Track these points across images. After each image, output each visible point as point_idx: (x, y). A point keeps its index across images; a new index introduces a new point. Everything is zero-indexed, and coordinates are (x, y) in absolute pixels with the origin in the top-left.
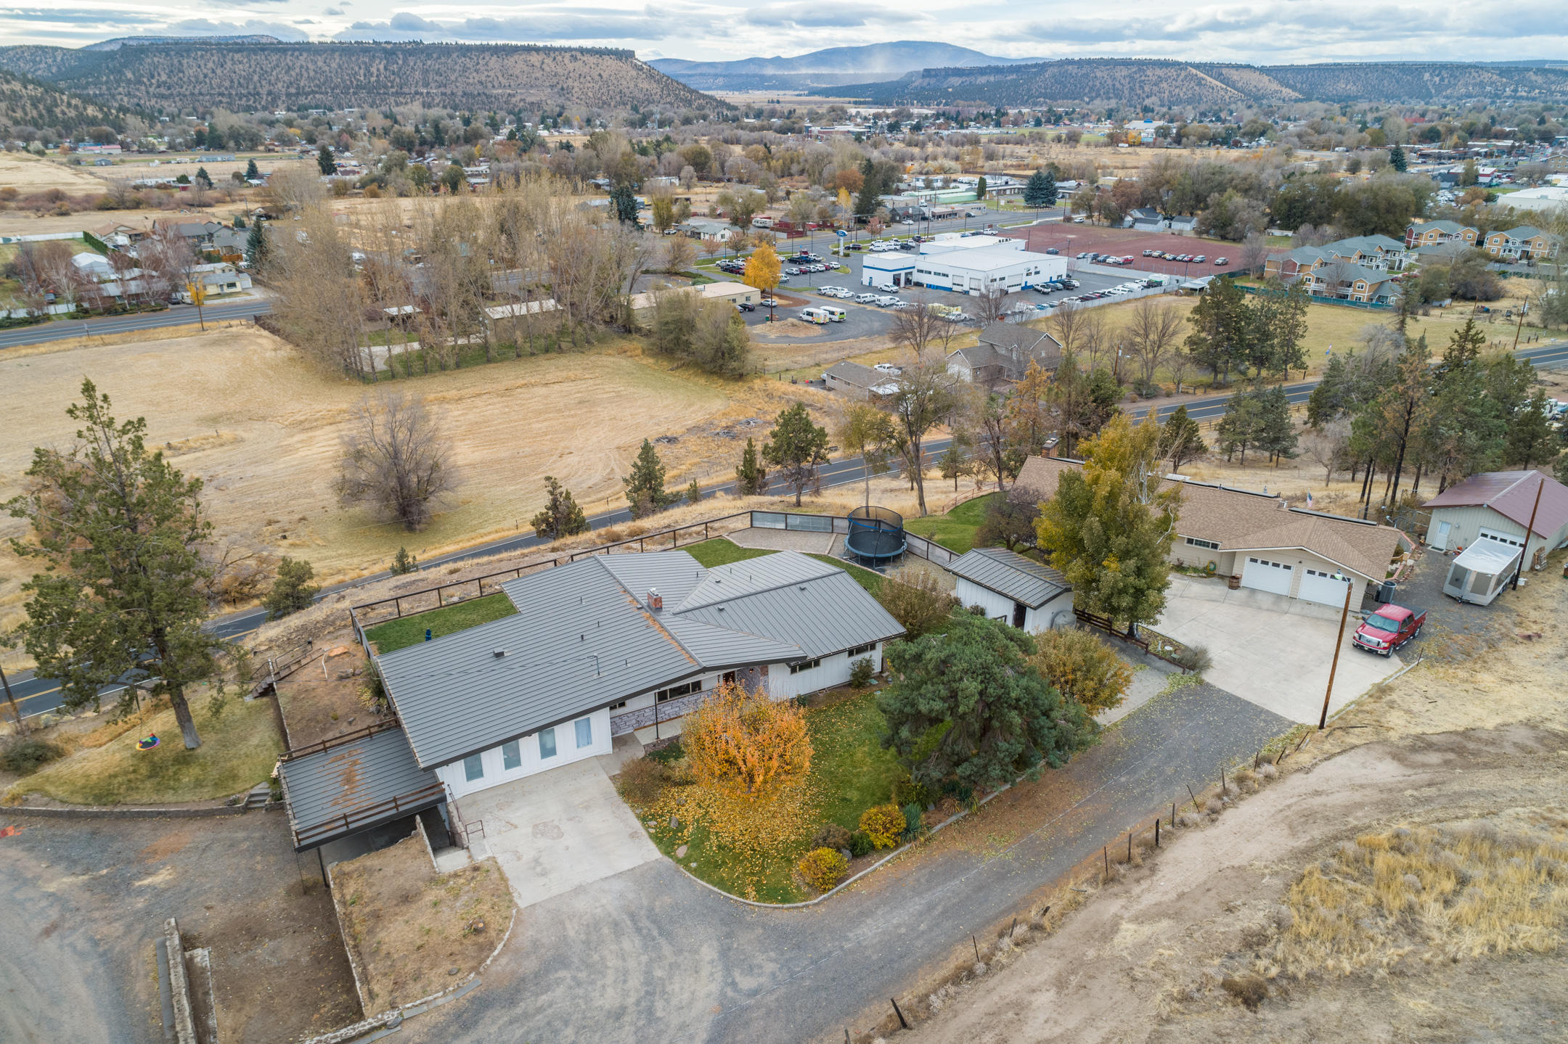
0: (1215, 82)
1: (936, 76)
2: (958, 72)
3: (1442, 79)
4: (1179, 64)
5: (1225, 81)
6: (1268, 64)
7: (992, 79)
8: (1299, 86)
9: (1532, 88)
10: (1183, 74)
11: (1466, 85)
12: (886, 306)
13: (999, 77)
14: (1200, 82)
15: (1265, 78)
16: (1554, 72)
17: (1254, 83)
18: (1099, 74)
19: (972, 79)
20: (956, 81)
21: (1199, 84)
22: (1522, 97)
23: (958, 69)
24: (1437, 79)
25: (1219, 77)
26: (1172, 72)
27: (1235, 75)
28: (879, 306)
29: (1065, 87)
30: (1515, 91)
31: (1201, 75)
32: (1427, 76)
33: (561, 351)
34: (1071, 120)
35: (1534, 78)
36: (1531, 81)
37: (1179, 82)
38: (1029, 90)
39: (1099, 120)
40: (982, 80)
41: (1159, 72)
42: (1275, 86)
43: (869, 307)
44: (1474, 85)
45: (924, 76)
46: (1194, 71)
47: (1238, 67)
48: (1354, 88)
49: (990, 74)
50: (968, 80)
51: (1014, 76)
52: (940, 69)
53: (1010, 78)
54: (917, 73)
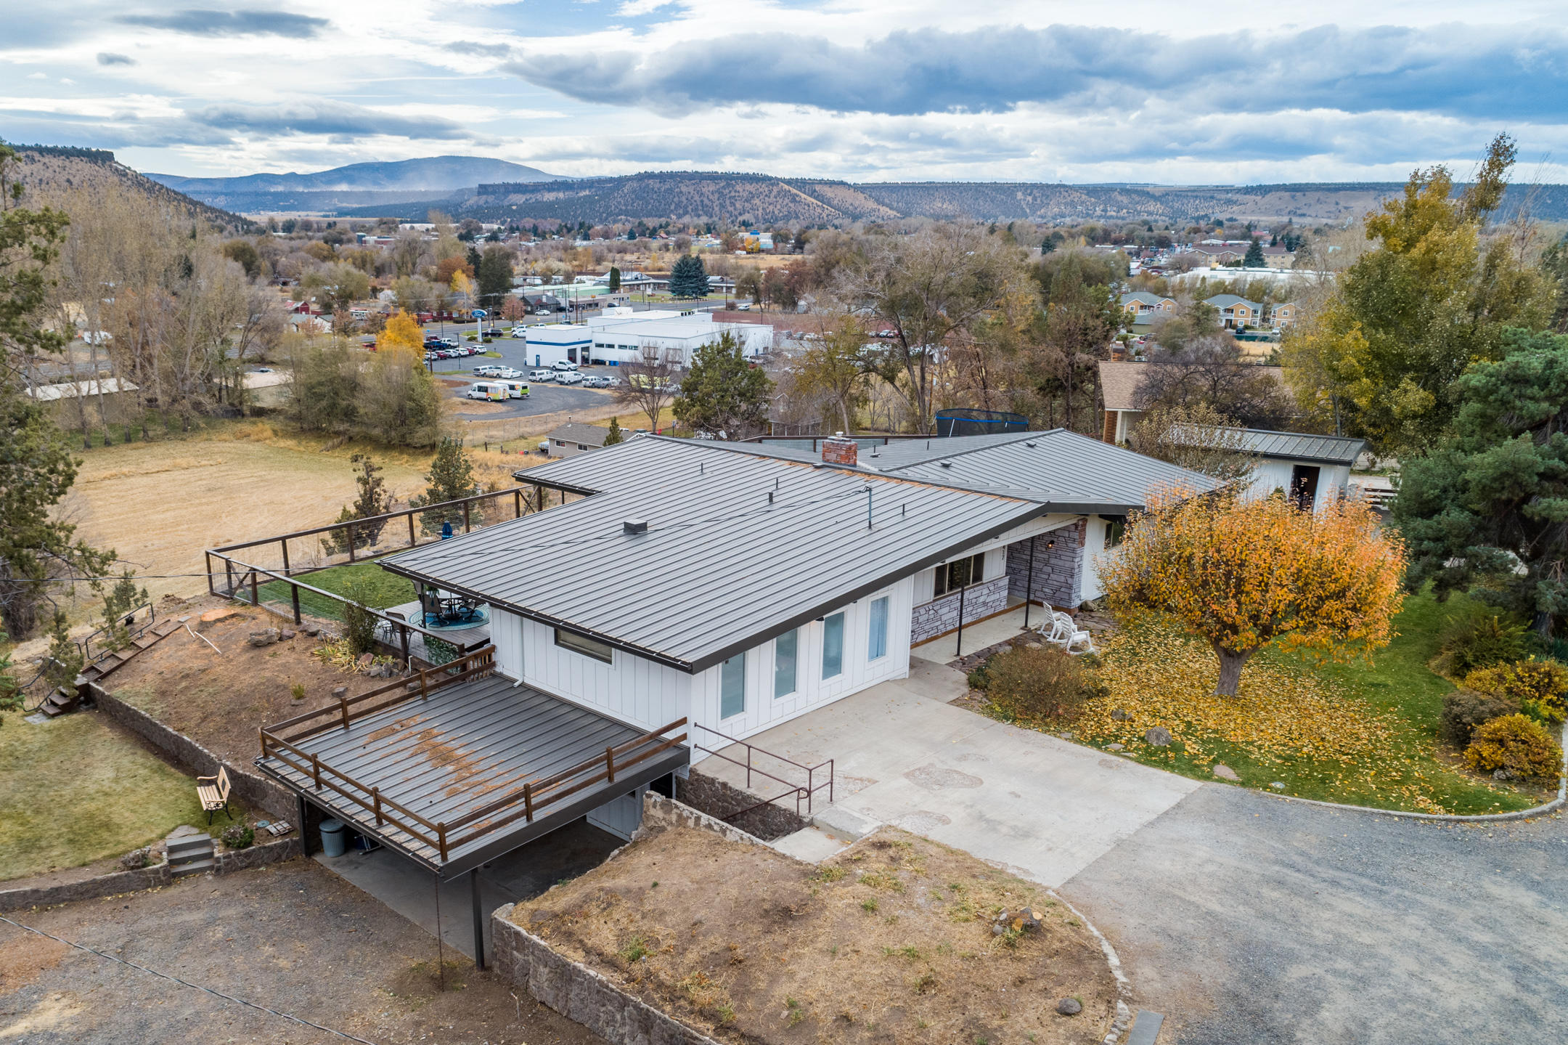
0: (810, 199)
1: (494, 193)
2: (520, 189)
3: (1035, 199)
4: (770, 179)
5: (819, 197)
6: (860, 182)
7: (561, 195)
8: (895, 205)
9: (1120, 209)
10: (775, 189)
11: (1058, 204)
12: (570, 383)
13: (570, 194)
14: (794, 199)
15: (861, 196)
16: (1136, 192)
17: (850, 201)
18: (684, 189)
19: (539, 196)
20: (519, 199)
21: (794, 200)
22: (1112, 217)
23: (520, 185)
24: (1030, 198)
25: (813, 193)
26: (764, 188)
27: (829, 192)
28: (562, 383)
29: (648, 203)
30: (1105, 210)
31: (794, 191)
32: (1020, 195)
33: (149, 440)
34: (668, 233)
35: (1119, 198)
36: (1117, 202)
37: (772, 199)
38: (608, 207)
39: (698, 234)
40: (549, 197)
41: (749, 187)
42: (871, 204)
43: (550, 385)
44: (1066, 204)
45: (479, 193)
46: (786, 187)
47: (831, 183)
48: (950, 207)
49: (558, 190)
50: (533, 198)
51: (587, 192)
52: (498, 186)
53: (582, 194)
54: (470, 190)
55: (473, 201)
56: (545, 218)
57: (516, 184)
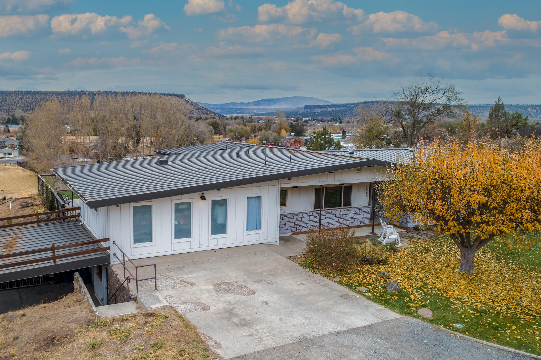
1: (310, 108)
2: (319, 107)
7: (334, 109)
13: (337, 108)
19: (326, 109)
20: (319, 110)
38: (351, 113)
40: (330, 109)
45: (305, 108)
49: (333, 107)
50: (324, 110)
51: (344, 108)
52: (312, 106)
53: (342, 108)
54: (302, 107)
55: (302, 111)
56: (327, 117)
57: (318, 105)
